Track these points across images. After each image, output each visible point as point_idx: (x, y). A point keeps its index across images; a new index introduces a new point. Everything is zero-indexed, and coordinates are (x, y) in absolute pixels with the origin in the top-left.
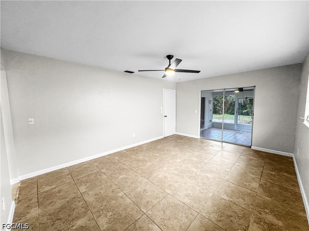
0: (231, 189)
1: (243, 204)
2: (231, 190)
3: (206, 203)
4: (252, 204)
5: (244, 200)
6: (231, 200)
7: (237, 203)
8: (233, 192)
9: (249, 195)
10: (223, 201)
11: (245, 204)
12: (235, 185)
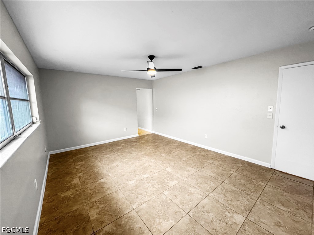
0: (106, 189)
1: (89, 186)
2: (104, 188)
3: (106, 171)
4: (84, 191)
5: (90, 189)
6: (98, 182)
7: (93, 184)
8: (102, 188)
9: (91, 197)
10: (101, 178)
11: (88, 187)
12: (107, 194)
